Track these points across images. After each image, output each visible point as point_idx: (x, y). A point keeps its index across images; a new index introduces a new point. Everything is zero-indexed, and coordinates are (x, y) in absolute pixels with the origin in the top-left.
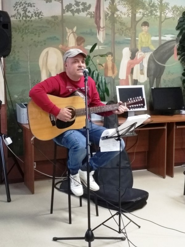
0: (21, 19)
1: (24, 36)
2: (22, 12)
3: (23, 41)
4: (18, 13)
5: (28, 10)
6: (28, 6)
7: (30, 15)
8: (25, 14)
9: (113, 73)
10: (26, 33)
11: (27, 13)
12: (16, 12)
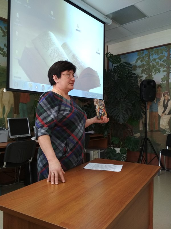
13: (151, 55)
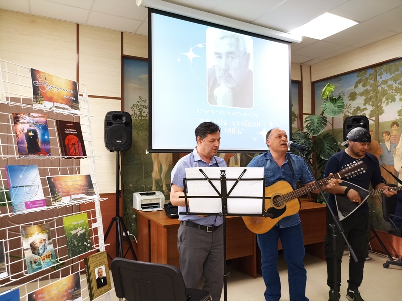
0: (137, 118)
1: (140, 133)
2: (138, 113)
3: (138, 136)
4: (134, 113)
5: (143, 111)
6: (143, 108)
7: (144, 115)
8: (141, 114)
10: (141, 130)
11: (142, 114)
12: (133, 112)
13: (379, 75)
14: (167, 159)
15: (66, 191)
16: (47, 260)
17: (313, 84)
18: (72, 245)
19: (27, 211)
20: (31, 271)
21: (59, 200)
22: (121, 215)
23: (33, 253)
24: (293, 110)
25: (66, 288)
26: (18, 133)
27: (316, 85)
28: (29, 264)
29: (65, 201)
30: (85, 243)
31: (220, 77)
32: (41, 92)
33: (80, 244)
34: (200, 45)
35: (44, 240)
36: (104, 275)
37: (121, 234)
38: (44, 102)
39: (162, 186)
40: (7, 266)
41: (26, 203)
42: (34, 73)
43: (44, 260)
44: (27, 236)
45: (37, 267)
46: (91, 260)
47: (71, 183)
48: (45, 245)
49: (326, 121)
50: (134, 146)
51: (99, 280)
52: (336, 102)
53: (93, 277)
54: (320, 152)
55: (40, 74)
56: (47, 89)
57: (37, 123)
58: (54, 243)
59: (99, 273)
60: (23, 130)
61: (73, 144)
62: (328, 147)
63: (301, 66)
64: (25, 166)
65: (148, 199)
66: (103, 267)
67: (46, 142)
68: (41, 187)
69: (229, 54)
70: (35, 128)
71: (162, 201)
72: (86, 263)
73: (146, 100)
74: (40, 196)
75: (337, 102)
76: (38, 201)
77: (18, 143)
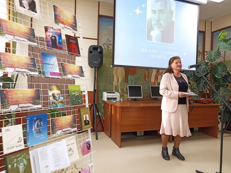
0: (106, 51)
1: (107, 59)
2: (106, 48)
3: (106, 61)
5: (109, 47)
6: (110, 45)
7: (110, 49)
9: (148, 79)
10: (108, 58)
11: (109, 49)
12: (104, 47)
14: (121, 75)
15: (69, 72)
16: (60, 104)
17: (212, 33)
18: (73, 100)
19: (51, 77)
20: (52, 107)
21: (67, 75)
22: (96, 103)
23: (54, 99)
24: (199, 49)
25: (69, 121)
26: (47, 37)
27: (214, 34)
28: (52, 103)
29: (70, 76)
30: (79, 100)
31: (155, 25)
32: (58, 18)
33: (76, 100)
34: (143, 6)
35: (59, 94)
36: (88, 119)
37: (96, 114)
38: (60, 24)
39: (118, 90)
40: (42, 102)
41: (51, 72)
42: (55, 8)
43: (59, 103)
44: (51, 90)
45: (55, 106)
46: (82, 110)
47: (72, 68)
48: (59, 96)
49: (220, 54)
50: (104, 66)
51: (85, 121)
52: (227, 42)
53: (82, 119)
54: (215, 74)
55: (58, 9)
56: (61, 17)
57: (56, 33)
58: (63, 96)
59: (85, 118)
60: (49, 35)
61: (74, 48)
62: (221, 70)
63: (205, 22)
64: (50, 54)
65: (111, 95)
66: (87, 115)
67: (60, 43)
68: (58, 67)
69: (160, 11)
70: (55, 35)
71: (118, 97)
72: (79, 111)
73: (111, 41)
74: (57, 71)
75: (229, 42)
76: (57, 73)
77: (47, 42)
